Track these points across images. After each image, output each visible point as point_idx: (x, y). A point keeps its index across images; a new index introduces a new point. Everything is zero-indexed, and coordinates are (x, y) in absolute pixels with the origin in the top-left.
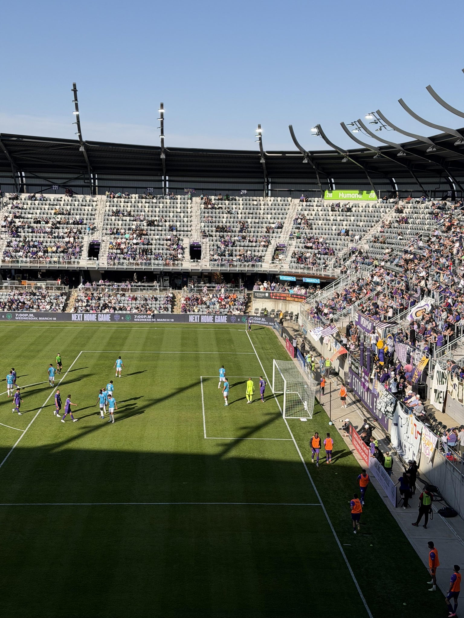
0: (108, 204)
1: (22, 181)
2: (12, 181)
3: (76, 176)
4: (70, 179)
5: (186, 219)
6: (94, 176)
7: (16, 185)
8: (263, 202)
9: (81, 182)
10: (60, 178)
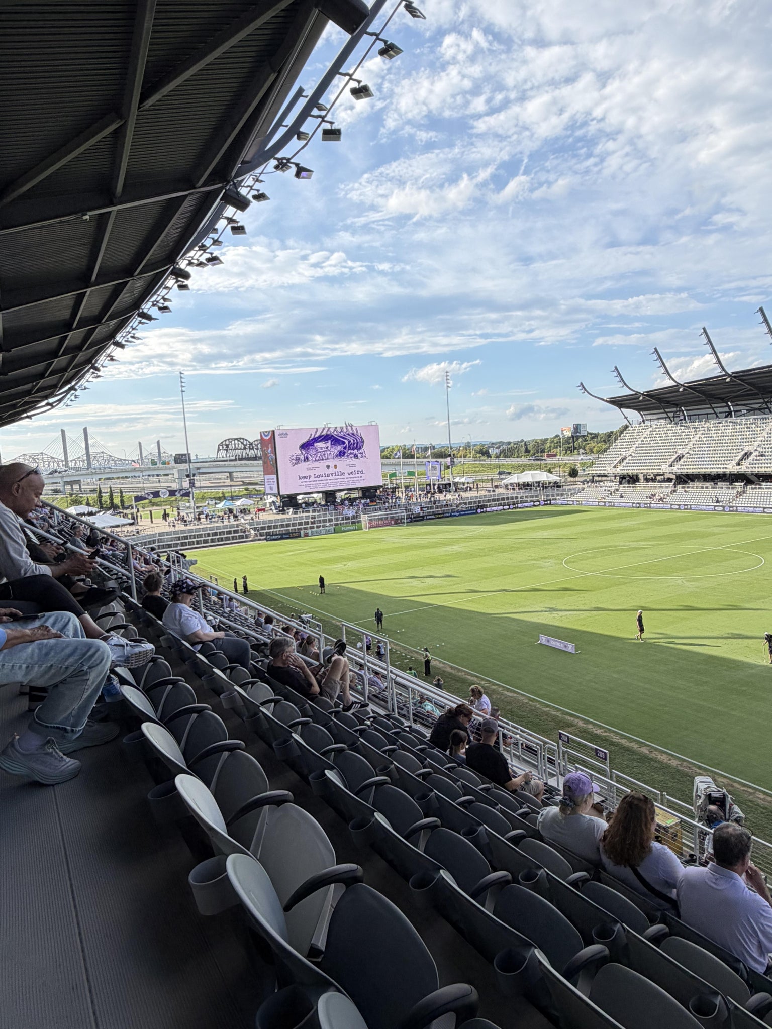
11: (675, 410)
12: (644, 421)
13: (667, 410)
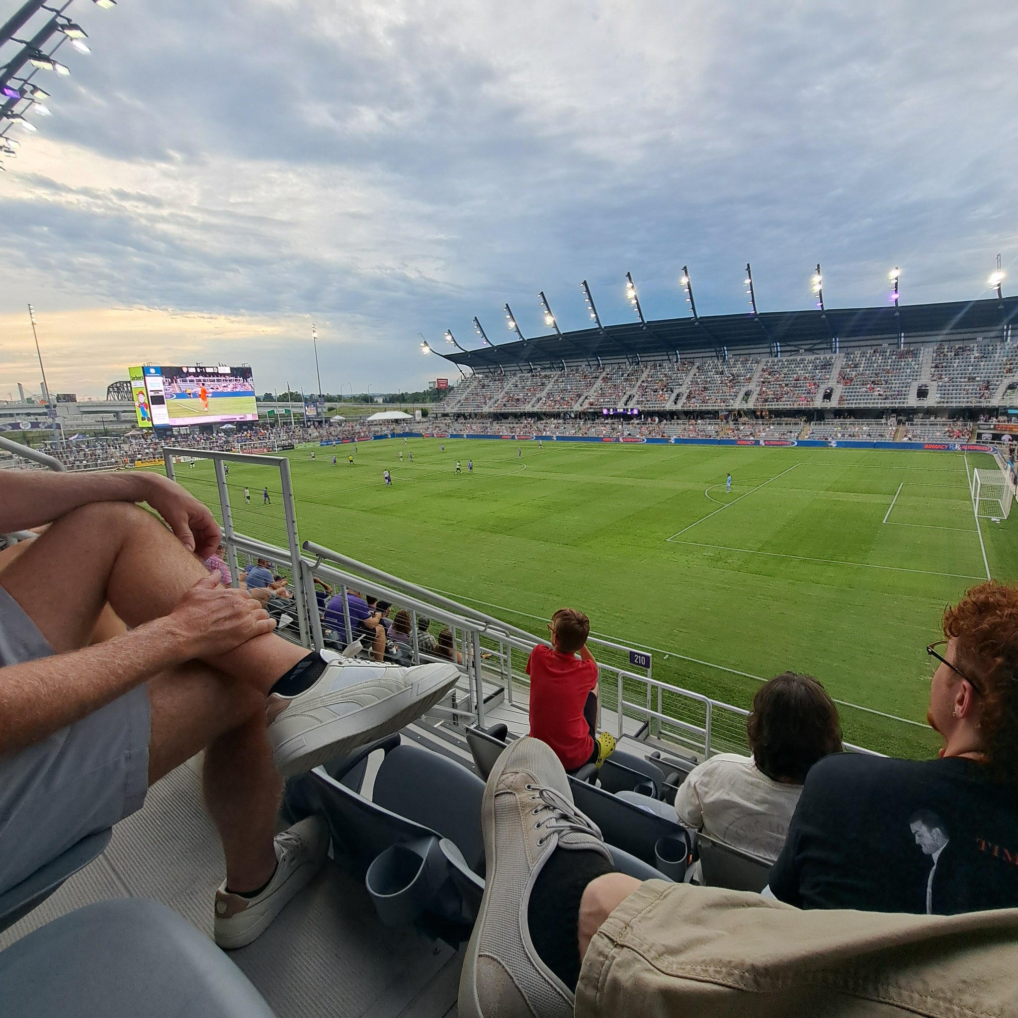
0: (846, 359)
1: (777, 349)
2: (768, 350)
3: (819, 341)
4: (815, 344)
5: (916, 367)
6: (836, 340)
7: (771, 352)
8: (1000, 347)
9: (825, 346)
10: (807, 344)
11: (494, 366)
12: (474, 374)
13: (489, 367)
